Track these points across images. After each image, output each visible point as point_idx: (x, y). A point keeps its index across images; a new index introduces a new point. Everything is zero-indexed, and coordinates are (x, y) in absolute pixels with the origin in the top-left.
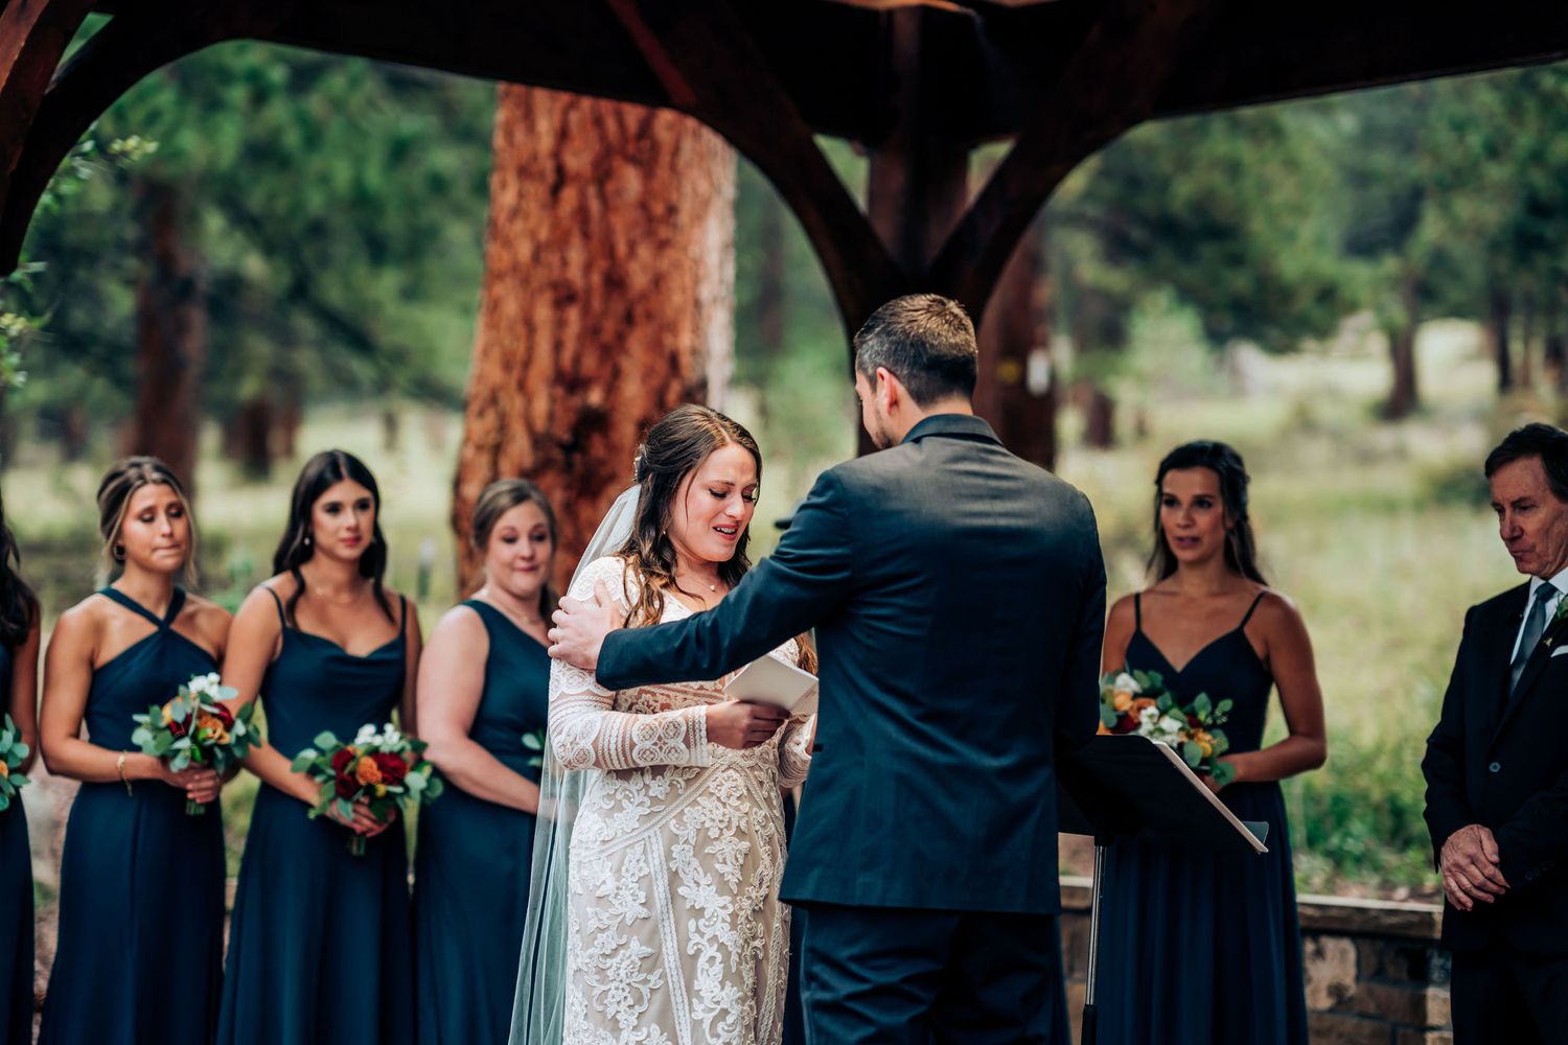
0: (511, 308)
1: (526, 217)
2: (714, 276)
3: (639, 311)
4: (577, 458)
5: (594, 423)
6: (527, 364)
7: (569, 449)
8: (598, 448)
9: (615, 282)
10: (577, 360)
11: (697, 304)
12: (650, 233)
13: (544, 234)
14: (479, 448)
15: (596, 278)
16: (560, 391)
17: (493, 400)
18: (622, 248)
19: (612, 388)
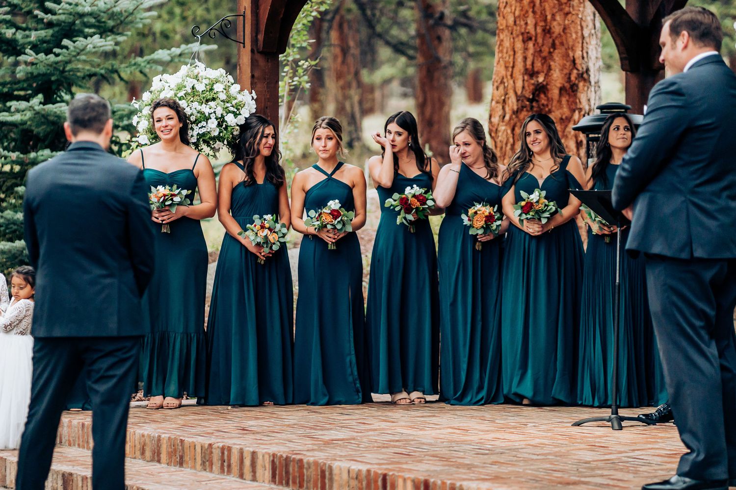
0: (507, 44)
1: (511, 6)
2: (591, 25)
3: (557, 42)
4: (534, 104)
5: (541, 89)
6: (513, 67)
7: (531, 101)
8: (543, 100)
9: (547, 31)
10: (533, 63)
11: (583, 38)
12: (561, 10)
13: (517, 13)
14: (497, 102)
15: (539, 30)
16: (526, 78)
17: (502, 82)
18: (549, 17)
19: (547, 75)
